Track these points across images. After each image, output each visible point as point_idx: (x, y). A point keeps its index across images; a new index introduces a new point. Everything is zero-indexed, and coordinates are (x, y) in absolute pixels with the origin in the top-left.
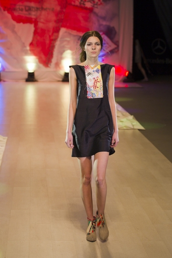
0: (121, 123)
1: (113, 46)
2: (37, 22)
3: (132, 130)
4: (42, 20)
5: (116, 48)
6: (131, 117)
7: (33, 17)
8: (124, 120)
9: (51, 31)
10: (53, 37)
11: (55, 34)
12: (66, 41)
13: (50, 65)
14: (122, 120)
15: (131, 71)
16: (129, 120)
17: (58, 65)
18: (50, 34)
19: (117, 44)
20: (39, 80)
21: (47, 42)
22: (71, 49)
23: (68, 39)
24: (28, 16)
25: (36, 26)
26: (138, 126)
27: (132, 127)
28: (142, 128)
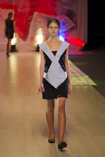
0: (79, 81)
1: (73, 25)
2: (17, 8)
3: (87, 86)
4: (20, 6)
5: (75, 26)
6: (87, 77)
7: (14, 4)
8: (82, 78)
9: (27, 14)
10: (29, 19)
11: (30, 17)
12: (38, 21)
13: (27, 39)
14: (80, 79)
15: (87, 43)
16: (85, 79)
17: (33, 39)
18: (27, 16)
19: (76, 22)
20: (19, 51)
21: (25, 22)
22: (42, 27)
23: (40, 20)
24: (10, 3)
25: (16, 11)
26: (92, 83)
27: (87, 84)
28: (94, 84)
